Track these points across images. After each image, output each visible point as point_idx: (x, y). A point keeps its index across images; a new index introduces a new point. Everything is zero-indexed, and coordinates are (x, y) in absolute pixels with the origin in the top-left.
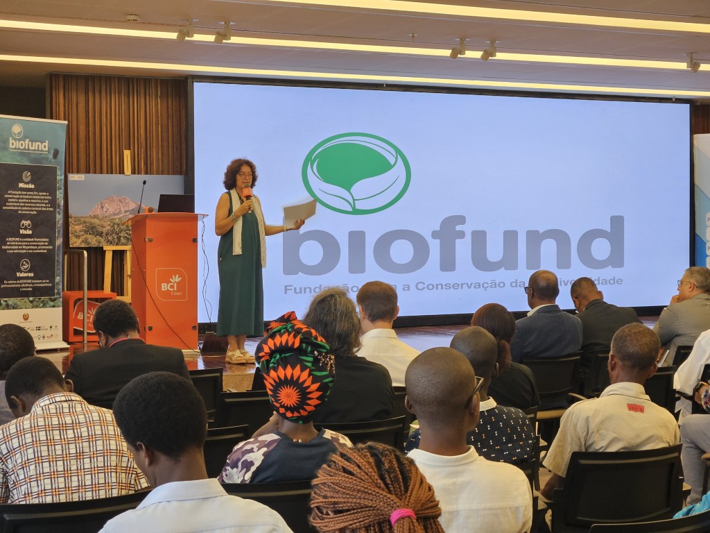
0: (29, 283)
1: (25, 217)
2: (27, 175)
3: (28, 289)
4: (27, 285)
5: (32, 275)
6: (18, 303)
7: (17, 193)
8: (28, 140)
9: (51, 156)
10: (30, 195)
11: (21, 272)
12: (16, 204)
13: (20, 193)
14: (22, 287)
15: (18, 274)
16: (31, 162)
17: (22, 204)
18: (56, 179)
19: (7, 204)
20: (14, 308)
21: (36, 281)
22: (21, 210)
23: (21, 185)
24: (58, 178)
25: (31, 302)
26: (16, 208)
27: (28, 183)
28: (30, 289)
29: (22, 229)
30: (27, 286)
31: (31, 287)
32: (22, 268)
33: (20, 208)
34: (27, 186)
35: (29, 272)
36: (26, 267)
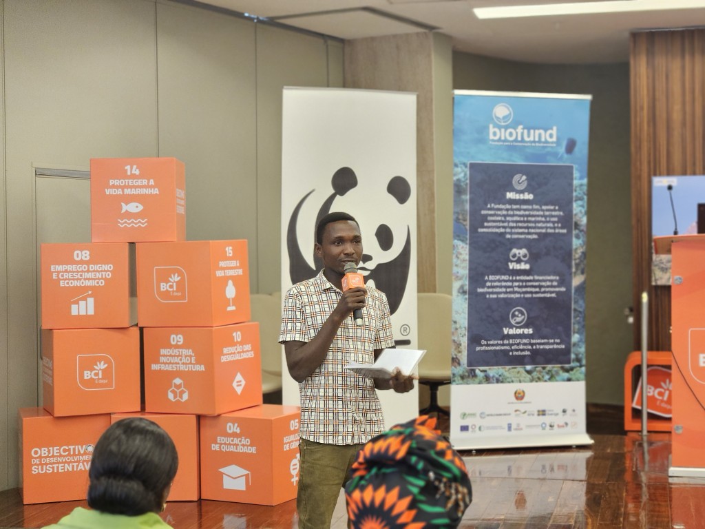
0: (525, 344)
1: (516, 243)
2: (520, 180)
3: (523, 353)
4: (521, 347)
5: (531, 331)
6: (507, 374)
7: (503, 207)
8: (520, 127)
9: (562, 150)
10: (525, 210)
11: (511, 327)
12: (501, 224)
13: (508, 206)
14: (512, 350)
15: (506, 331)
16: (527, 158)
17: (511, 224)
18: (571, 185)
19: (486, 224)
20: (498, 381)
21: (539, 341)
22: (511, 233)
23: (510, 195)
24: (576, 182)
25: (529, 372)
26: (502, 230)
27: (522, 192)
28: (527, 353)
29: (512, 261)
30: (523, 348)
31: (528, 350)
32: (513, 322)
33: (508, 230)
34: (522, 197)
35: (526, 326)
36: (519, 319)
